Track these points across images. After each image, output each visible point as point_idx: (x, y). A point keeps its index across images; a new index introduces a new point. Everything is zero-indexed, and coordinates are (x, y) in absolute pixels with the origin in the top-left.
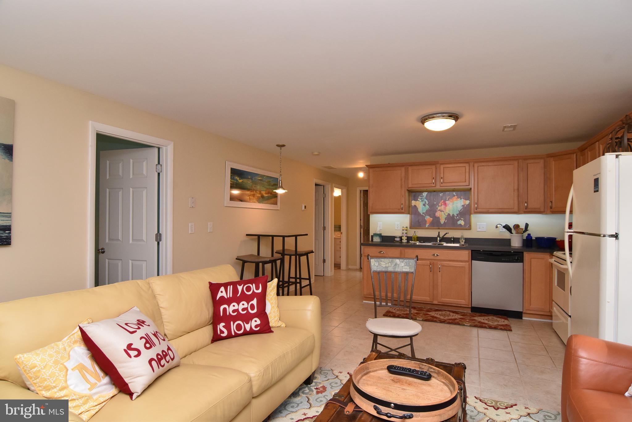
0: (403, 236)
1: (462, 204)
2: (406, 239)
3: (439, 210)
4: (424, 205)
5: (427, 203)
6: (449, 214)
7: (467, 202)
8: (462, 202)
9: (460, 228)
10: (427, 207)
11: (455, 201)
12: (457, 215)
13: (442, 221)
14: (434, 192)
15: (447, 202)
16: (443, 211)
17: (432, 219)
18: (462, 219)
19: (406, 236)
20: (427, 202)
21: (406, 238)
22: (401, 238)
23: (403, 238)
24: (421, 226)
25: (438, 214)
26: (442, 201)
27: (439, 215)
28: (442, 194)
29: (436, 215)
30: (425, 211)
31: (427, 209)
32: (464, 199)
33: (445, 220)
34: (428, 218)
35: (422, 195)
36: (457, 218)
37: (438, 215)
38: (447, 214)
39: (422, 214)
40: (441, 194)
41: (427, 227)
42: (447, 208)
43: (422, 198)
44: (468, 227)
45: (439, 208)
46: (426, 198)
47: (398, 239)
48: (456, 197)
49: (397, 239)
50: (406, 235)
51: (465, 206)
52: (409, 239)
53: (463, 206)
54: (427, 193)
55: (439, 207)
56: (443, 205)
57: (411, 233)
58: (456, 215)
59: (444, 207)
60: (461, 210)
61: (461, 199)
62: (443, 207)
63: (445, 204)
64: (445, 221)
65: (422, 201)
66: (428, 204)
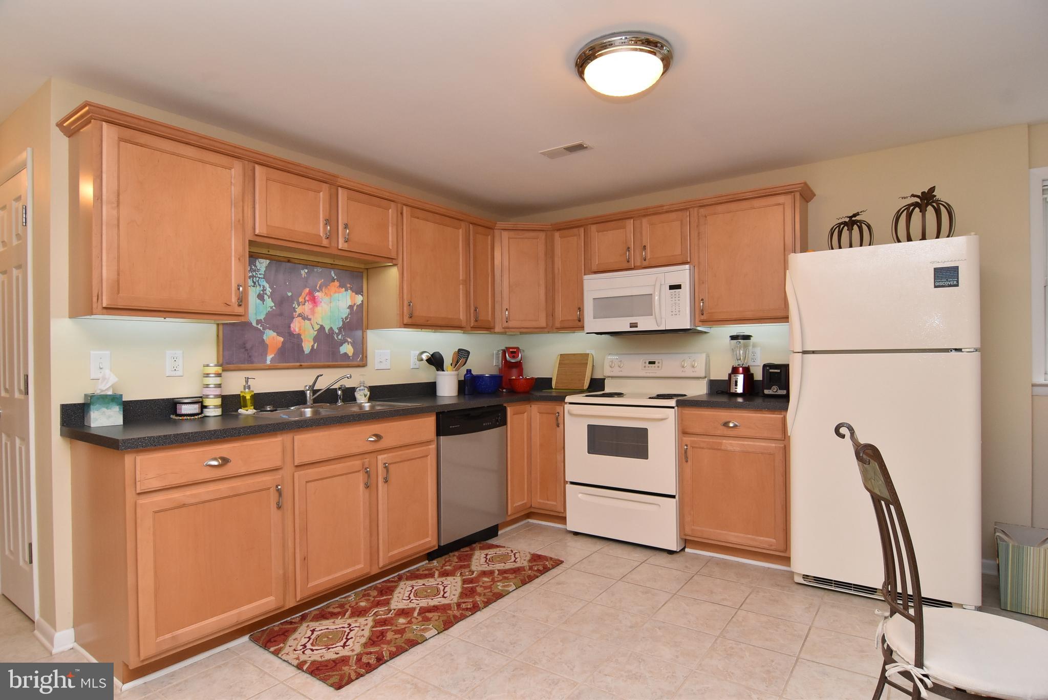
0: (207, 396)
1: (349, 303)
2: (216, 407)
3: (299, 315)
4: (261, 297)
5: (269, 293)
6: (322, 328)
7: (359, 299)
8: (349, 298)
9: (344, 362)
10: (269, 303)
11: (335, 292)
12: (340, 329)
13: (307, 347)
14: (289, 261)
15: (317, 294)
16: (309, 320)
17: (282, 339)
18: (349, 340)
19: (216, 396)
20: (269, 291)
21: (218, 402)
22: (200, 402)
23: (207, 402)
24: (252, 362)
25: (296, 326)
26: (307, 290)
27: (300, 330)
28: (306, 271)
29: (292, 329)
30: (262, 317)
31: (269, 309)
32: (353, 292)
33: (314, 343)
34: (272, 337)
35: (255, 266)
36: (340, 337)
37: (297, 330)
38: (317, 327)
39: (254, 324)
40: (304, 272)
41: (268, 362)
42: (319, 309)
43: (253, 277)
44: (360, 360)
45: (299, 310)
46: (265, 277)
47: (194, 409)
48: (337, 283)
49: (186, 409)
50: (218, 392)
51: (355, 308)
52: (230, 404)
53: (351, 307)
54: (268, 261)
55: (299, 305)
56: (308, 301)
57: (235, 383)
58: (337, 331)
59: (311, 306)
60: (346, 318)
61: (346, 290)
62: (308, 306)
63: (314, 300)
64: (313, 346)
65: (255, 283)
66: (272, 296)
